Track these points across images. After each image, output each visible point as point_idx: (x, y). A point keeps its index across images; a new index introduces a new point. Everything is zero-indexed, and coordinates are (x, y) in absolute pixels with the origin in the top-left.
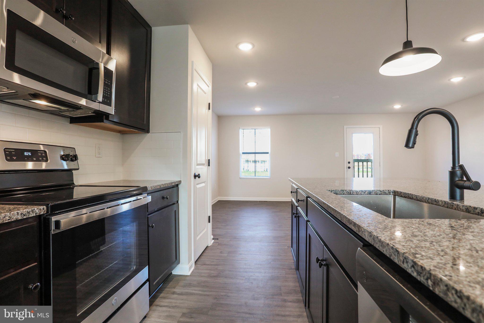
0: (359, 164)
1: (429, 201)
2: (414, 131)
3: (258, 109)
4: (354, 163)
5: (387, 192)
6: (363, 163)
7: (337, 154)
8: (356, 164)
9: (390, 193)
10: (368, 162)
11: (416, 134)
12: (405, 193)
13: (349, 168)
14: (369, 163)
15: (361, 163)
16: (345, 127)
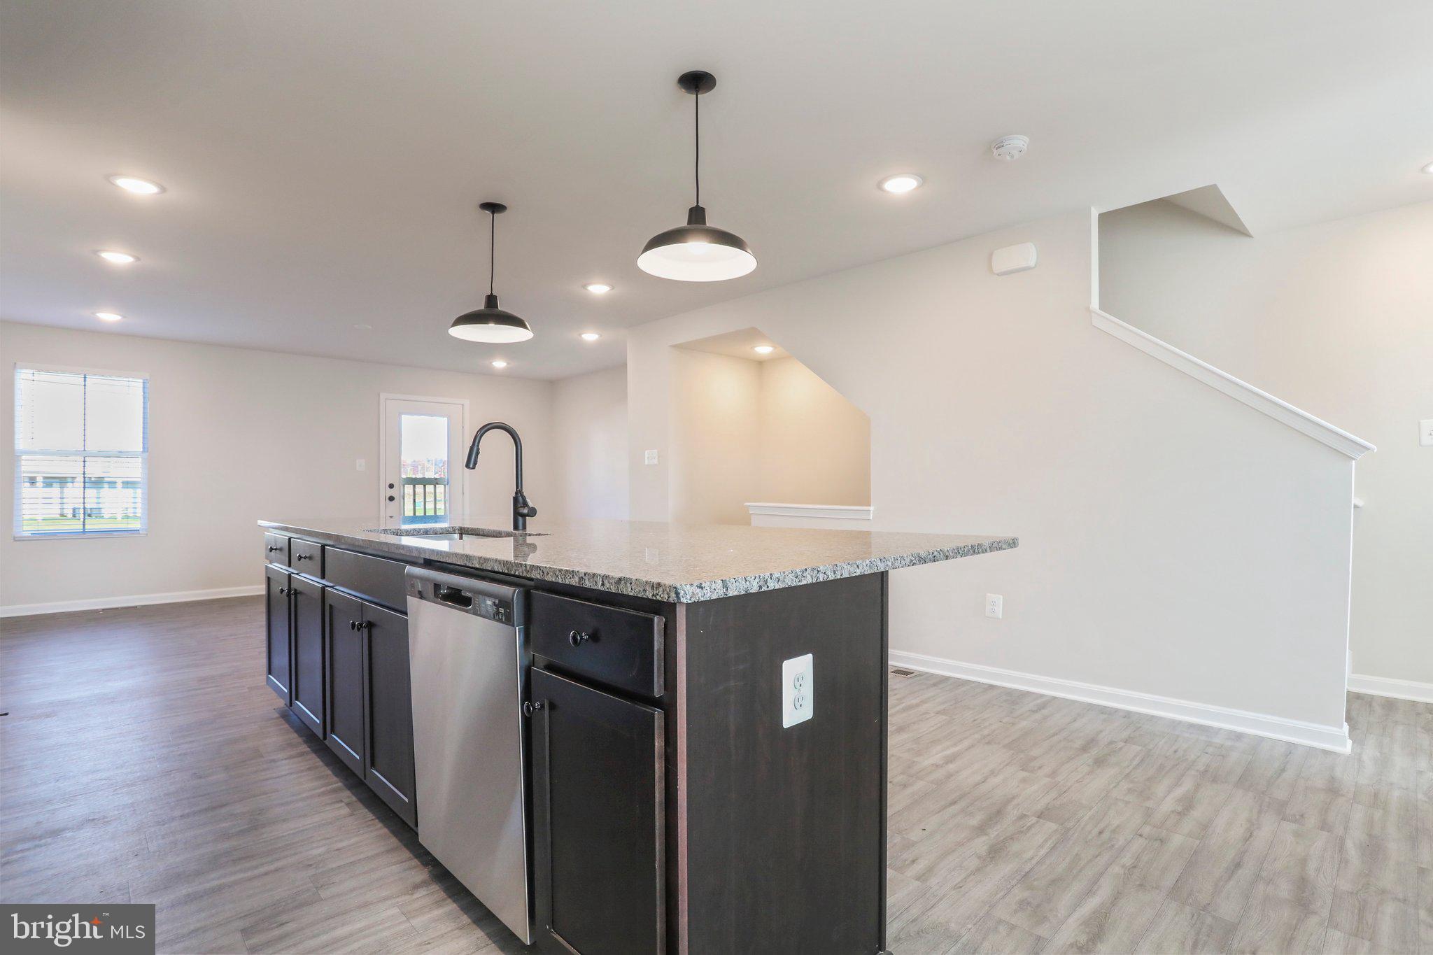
0: (416, 490)
1: (495, 534)
2: (475, 448)
3: (109, 317)
4: (404, 486)
5: (451, 530)
6: (425, 486)
7: (361, 464)
8: (409, 489)
9: (454, 531)
10: (437, 484)
11: (478, 453)
12: (472, 529)
13: (391, 499)
14: (440, 488)
15: (419, 488)
16: (383, 396)
